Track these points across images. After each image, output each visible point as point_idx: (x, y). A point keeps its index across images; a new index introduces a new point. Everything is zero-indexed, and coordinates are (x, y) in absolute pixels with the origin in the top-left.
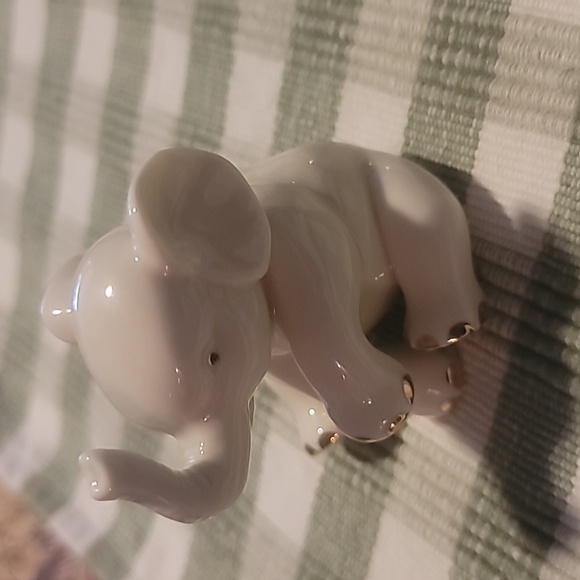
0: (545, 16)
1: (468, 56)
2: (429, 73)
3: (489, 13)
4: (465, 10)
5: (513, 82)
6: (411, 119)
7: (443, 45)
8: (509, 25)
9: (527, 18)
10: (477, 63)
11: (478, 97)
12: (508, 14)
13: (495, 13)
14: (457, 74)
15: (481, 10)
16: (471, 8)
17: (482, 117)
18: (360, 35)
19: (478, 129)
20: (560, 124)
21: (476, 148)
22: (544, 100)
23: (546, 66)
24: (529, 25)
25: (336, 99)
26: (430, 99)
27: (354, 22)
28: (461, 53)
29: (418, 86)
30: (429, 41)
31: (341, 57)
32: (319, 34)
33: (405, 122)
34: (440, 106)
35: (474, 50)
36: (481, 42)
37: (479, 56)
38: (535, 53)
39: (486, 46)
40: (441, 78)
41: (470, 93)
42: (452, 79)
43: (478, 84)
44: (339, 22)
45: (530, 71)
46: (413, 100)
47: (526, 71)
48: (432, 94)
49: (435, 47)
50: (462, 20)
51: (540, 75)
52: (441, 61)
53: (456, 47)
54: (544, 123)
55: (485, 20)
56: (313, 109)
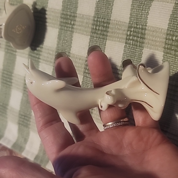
0: (118, 20)
1: (102, 28)
2: (94, 31)
3: (106, 19)
4: (101, 19)
5: (112, 33)
6: (90, 40)
7: (97, 26)
8: (111, 22)
9: (115, 20)
10: (105, 29)
11: (105, 36)
12: (110, 20)
13: (108, 19)
14: (100, 31)
15: (104, 19)
16: (102, 18)
17: (106, 39)
18: (76, 23)
19: (106, 42)
20: (123, 40)
21: (105, 46)
22: (119, 36)
23: (119, 29)
24: (115, 22)
25: (72, 37)
26: (95, 36)
27: (75, 21)
28: (101, 27)
29: (91, 34)
30: (93, 25)
31: (72, 28)
32: (66, 23)
33: (89, 41)
34: (97, 38)
35: (104, 27)
36: (105, 25)
37: (105, 28)
38: (117, 27)
39: (106, 26)
40: (97, 32)
41: (103, 35)
42: (99, 32)
43: (105, 33)
44: (71, 20)
45: (116, 30)
46: (90, 36)
47: (115, 30)
48: (95, 35)
49: (95, 26)
50: (100, 20)
51: (118, 31)
52: (96, 29)
53: (99, 26)
54: (120, 40)
55: (106, 21)
56: (66, 39)
